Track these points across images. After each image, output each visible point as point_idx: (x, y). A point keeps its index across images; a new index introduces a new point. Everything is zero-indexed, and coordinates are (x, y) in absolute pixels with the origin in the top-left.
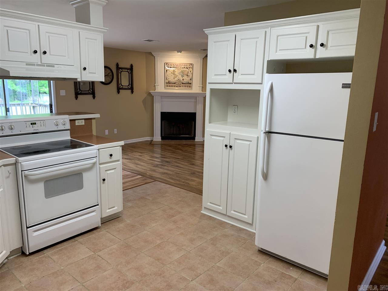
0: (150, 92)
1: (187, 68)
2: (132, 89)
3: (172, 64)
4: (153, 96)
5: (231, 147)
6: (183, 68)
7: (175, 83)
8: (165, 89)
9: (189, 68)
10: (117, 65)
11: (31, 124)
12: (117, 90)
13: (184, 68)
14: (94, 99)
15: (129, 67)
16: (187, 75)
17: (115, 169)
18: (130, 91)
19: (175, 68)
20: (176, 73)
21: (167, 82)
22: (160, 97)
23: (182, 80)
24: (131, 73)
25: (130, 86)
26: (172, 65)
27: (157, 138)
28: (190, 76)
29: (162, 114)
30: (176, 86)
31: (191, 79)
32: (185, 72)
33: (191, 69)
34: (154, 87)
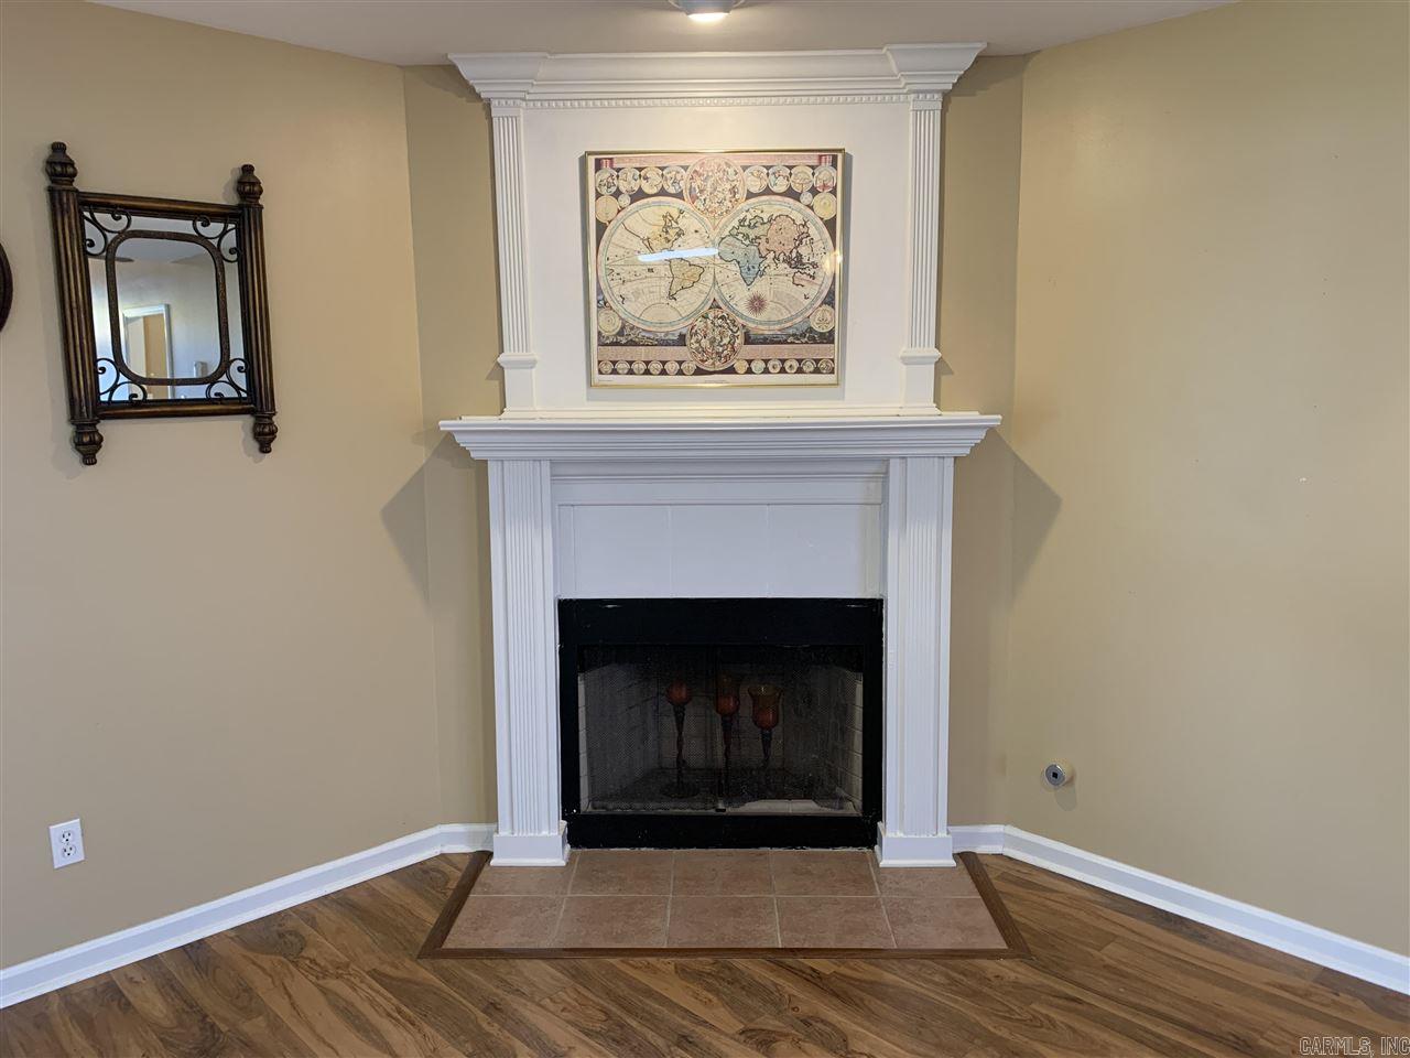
0: (446, 425)
1: (792, 194)
2: (256, 409)
3: (651, 163)
4: (484, 464)
6: (750, 195)
7: (682, 340)
8: (589, 399)
9: (814, 191)
10: (60, 166)
12: (64, 431)
13: (768, 191)
15: (212, 191)
16: (797, 263)
18: (238, 429)
19: (679, 196)
21: (611, 327)
22: (546, 467)
23: (743, 308)
24: (240, 250)
25: (239, 378)
26: (653, 174)
27: (533, 838)
28: (821, 273)
30: (690, 366)
31: (831, 293)
32: (775, 238)
33: (828, 206)
34: (490, 377)
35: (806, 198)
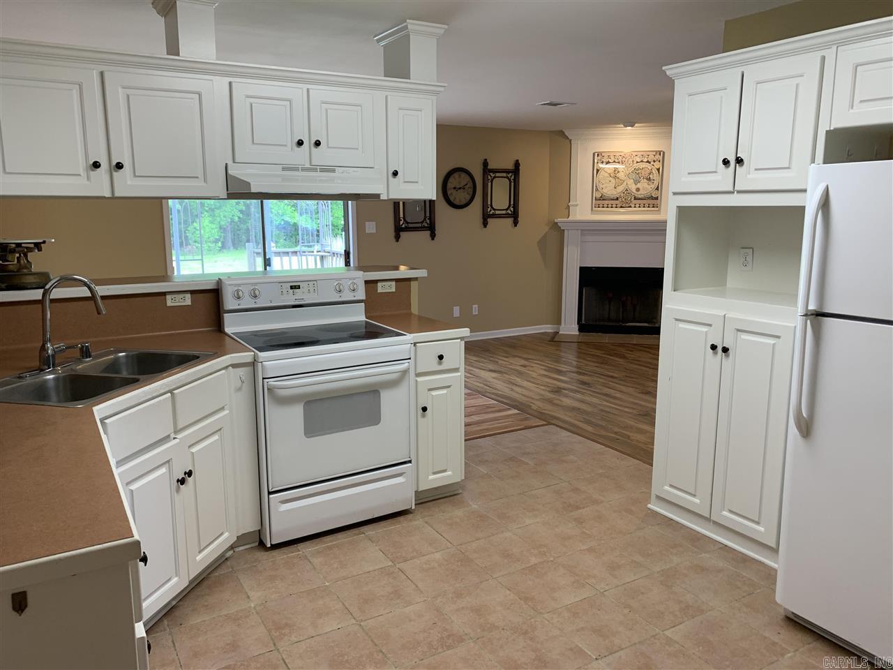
0: (556, 221)
1: (648, 162)
2: (515, 216)
3: (612, 154)
4: (564, 230)
5: (725, 350)
6: (637, 162)
7: (617, 199)
8: (592, 214)
9: (654, 161)
10: (485, 163)
11: (292, 287)
12: (482, 220)
13: (642, 161)
14: (433, 239)
15: (511, 166)
16: (649, 179)
17: (449, 387)
18: (510, 221)
19: (619, 163)
20: (621, 175)
21: (598, 196)
22: (580, 231)
23: (634, 191)
24: (514, 180)
25: (512, 209)
26: (613, 158)
27: (570, 327)
28: (655, 182)
29: (584, 272)
30: (619, 206)
31: (658, 187)
32: (643, 173)
33: (658, 165)
34: (566, 209)
35: (652, 163)
